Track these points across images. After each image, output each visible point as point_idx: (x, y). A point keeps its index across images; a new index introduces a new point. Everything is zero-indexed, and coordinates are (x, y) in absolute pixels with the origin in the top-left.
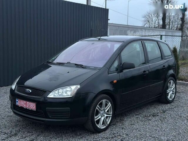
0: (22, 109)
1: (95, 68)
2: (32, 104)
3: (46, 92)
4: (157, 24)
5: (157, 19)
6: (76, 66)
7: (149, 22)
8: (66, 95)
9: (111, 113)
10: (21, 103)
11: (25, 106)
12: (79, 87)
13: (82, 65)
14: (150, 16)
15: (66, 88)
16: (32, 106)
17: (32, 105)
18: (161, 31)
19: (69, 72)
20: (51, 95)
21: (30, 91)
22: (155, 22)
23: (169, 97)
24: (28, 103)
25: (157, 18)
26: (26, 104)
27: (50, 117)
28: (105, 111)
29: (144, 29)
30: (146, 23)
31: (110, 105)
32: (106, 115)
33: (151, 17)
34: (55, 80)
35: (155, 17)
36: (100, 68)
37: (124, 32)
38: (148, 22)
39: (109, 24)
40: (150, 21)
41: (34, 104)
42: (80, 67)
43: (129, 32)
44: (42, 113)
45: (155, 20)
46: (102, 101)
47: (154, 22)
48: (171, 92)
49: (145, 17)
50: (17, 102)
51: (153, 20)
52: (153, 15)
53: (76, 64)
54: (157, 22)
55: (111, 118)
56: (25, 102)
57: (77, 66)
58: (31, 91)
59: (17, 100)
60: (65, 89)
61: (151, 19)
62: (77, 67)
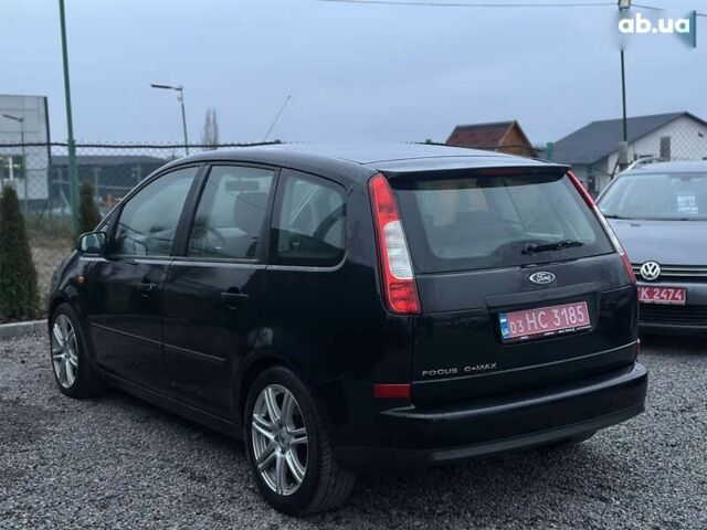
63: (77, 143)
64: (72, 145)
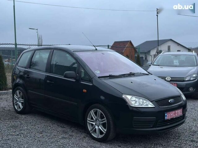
0: (173, 120)
11: (174, 116)
24: (176, 111)
41: (181, 110)
56: (174, 112)
63: (17, 44)
64: (16, 44)
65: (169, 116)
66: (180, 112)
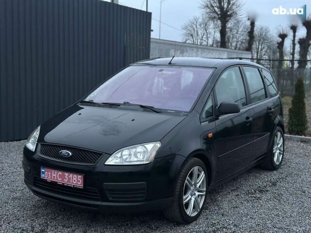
0: (53, 186)
1: (177, 113)
2: (75, 176)
3: (100, 154)
4: (205, 41)
5: (206, 33)
6: (142, 109)
7: (193, 38)
8: (136, 159)
9: (205, 189)
10: (51, 175)
11: (59, 181)
12: (158, 145)
13: (153, 108)
14: (195, 26)
15: (135, 148)
16: (76, 180)
17: (74, 179)
18: (220, 52)
19: (133, 120)
20: (112, 161)
21: (69, 154)
22: (202, 37)
23: (275, 159)
24: (66, 174)
25: (204, 31)
26: (63, 177)
27: (110, 199)
28: (196, 186)
29: (195, 48)
30: (187, 37)
31: (203, 175)
32: (197, 194)
33: (195, 29)
34: (114, 135)
35: (202, 30)
36: (186, 112)
37: (165, 52)
38: (191, 37)
39: (151, 40)
40: (194, 35)
41: (79, 177)
42: (149, 111)
43: (172, 52)
44: (96, 193)
45: (201, 34)
46: (193, 170)
47: (200, 37)
48: (278, 151)
49: (186, 28)
50: (43, 173)
51: (199, 33)
52: (198, 26)
53: (142, 106)
54: (205, 36)
55: (204, 197)
56: (60, 173)
57: (145, 108)
58: (71, 154)
59: (43, 170)
60: (134, 150)
61: (196, 32)
62: (144, 111)
65: (48, 175)
66: (75, 179)
